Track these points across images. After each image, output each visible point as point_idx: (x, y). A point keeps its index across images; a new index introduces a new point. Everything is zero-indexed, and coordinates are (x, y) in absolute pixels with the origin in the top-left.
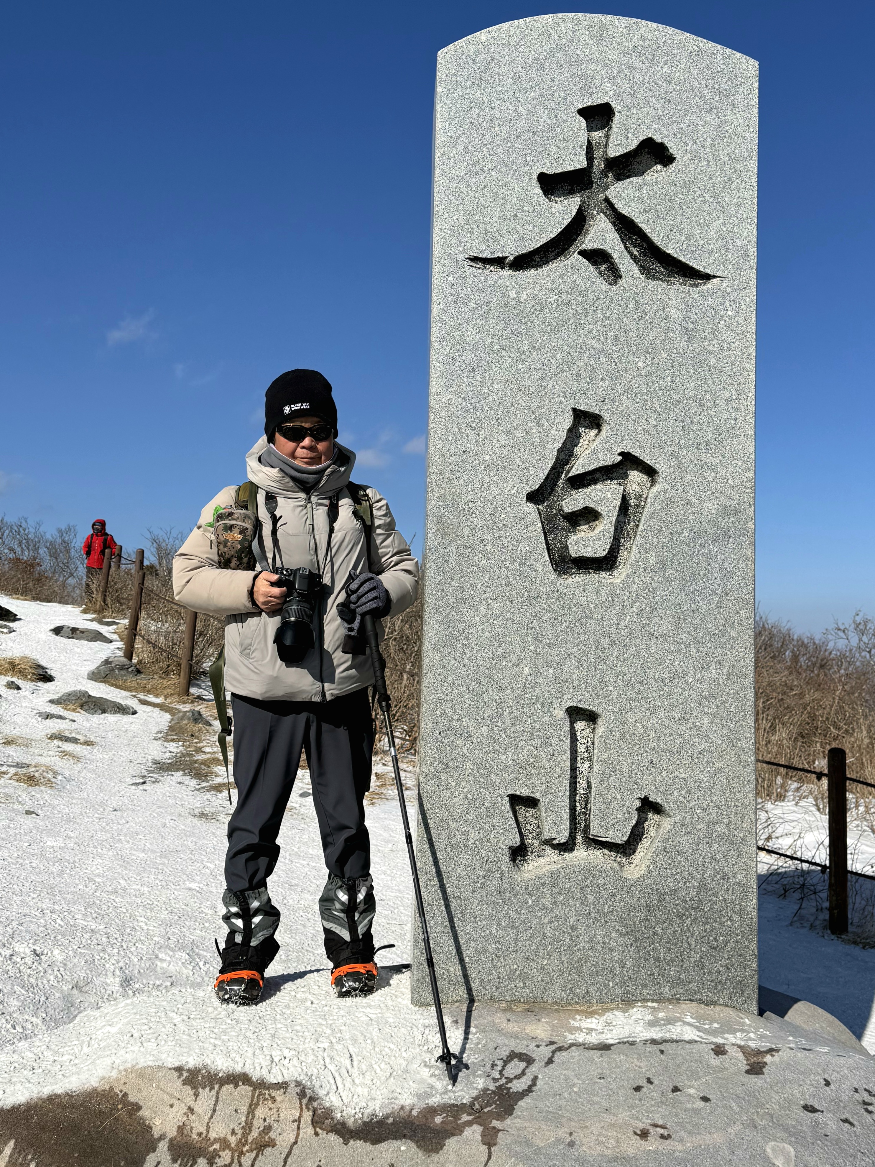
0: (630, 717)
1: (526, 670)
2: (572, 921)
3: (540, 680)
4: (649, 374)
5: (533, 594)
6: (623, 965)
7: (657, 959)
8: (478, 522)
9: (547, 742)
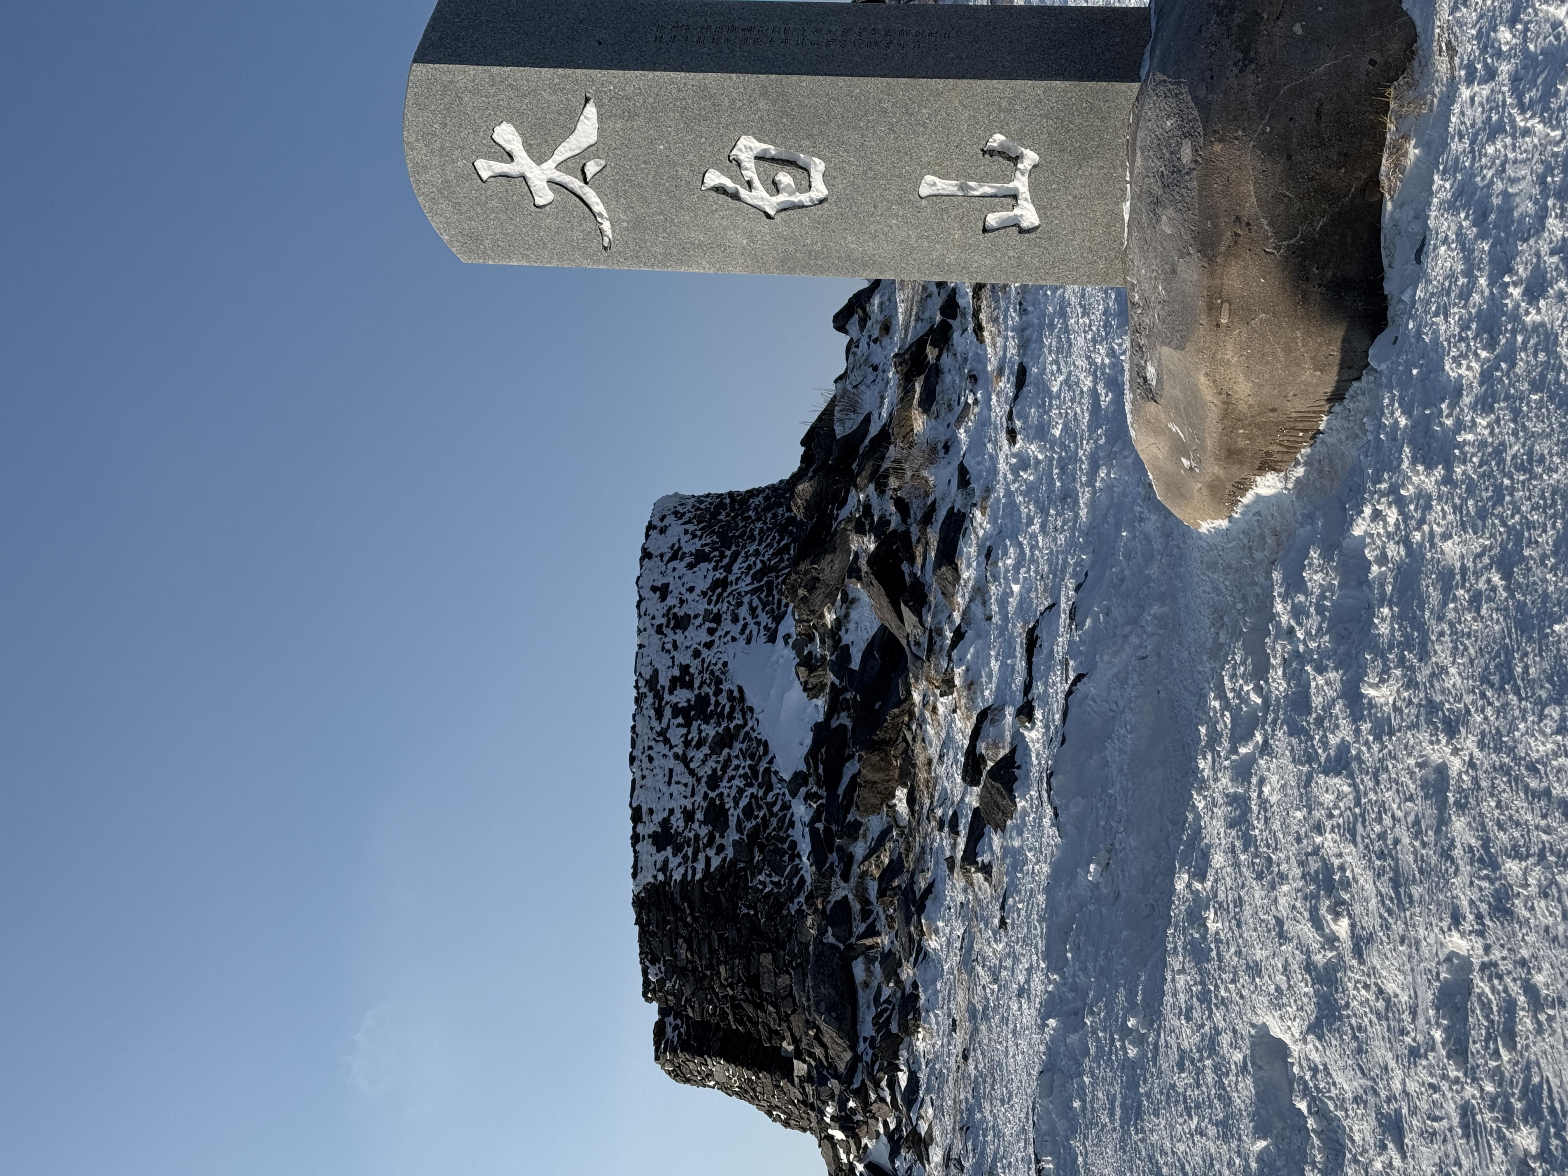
0: (925, 159)
1: (894, 221)
2: (1070, 198)
3: (901, 214)
4: (667, 142)
5: (839, 216)
6: (1103, 168)
7: (1098, 146)
8: (792, 248)
9: (946, 210)
